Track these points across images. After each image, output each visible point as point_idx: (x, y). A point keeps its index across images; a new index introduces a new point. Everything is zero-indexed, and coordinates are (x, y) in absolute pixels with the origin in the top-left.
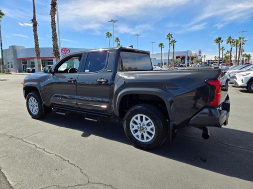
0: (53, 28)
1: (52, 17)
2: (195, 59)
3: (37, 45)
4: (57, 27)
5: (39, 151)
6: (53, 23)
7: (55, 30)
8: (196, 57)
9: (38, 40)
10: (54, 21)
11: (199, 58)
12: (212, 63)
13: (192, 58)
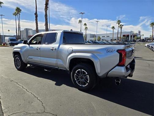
0: (46, 18)
1: (45, 11)
2: (136, 37)
3: (37, 28)
4: (48, 18)
5: (23, 90)
6: (46, 15)
7: (47, 19)
8: (136, 36)
9: (38, 25)
10: (47, 14)
11: (139, 36)
12: (148, 40)
13: (134, 36)
